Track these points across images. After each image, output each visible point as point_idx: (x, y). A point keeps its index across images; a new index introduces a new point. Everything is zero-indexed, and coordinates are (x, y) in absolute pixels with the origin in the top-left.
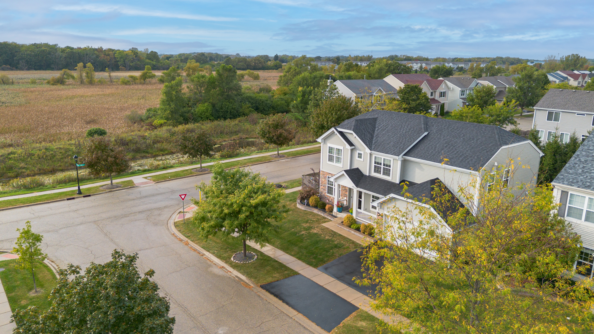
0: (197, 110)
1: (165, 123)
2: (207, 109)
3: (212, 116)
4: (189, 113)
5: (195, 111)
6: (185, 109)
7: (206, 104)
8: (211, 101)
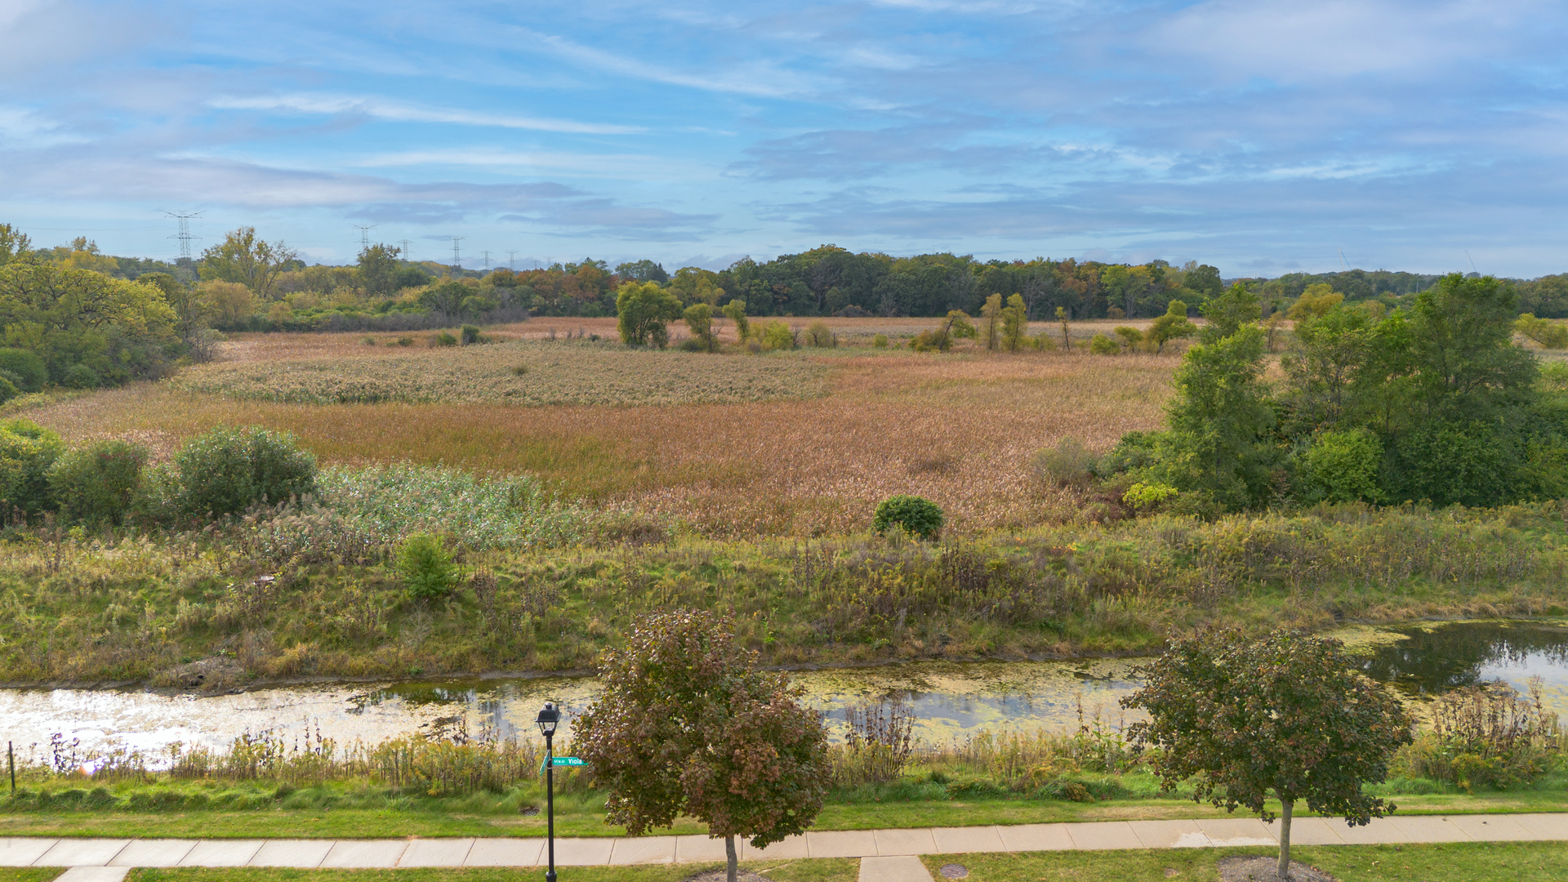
0: (1311, 454)
1: (1171, 497)
2: (1358, 457)
3: (1379, 484)
4: (1277, 466)
5: (1303, 460)
6: (1261, 447)
7: (1355, 434)
8: (1380, 420)
